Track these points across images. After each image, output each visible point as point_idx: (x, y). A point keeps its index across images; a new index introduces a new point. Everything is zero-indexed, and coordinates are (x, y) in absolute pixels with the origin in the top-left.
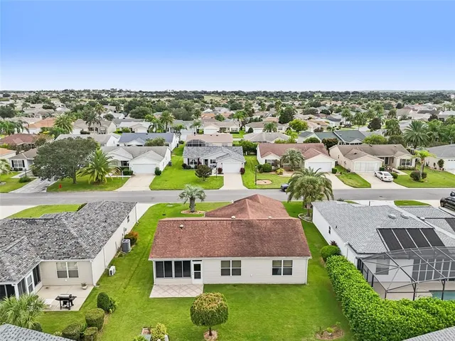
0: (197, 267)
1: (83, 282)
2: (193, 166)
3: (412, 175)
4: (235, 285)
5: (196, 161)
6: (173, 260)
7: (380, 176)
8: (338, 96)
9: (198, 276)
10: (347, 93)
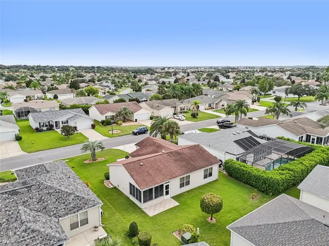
0: (167, 187)
1: (94, 226)
2: (45, 128)
3: (192, 115)
4: (188, 192)
5: (47, 124)
6: (153, 187)
7: (178, 118)
8: (88, 70)
9: (167, 193)
10: (93, 67)
